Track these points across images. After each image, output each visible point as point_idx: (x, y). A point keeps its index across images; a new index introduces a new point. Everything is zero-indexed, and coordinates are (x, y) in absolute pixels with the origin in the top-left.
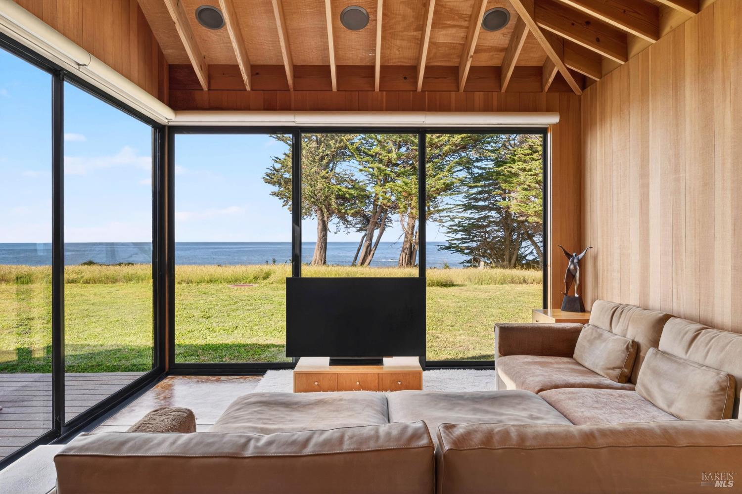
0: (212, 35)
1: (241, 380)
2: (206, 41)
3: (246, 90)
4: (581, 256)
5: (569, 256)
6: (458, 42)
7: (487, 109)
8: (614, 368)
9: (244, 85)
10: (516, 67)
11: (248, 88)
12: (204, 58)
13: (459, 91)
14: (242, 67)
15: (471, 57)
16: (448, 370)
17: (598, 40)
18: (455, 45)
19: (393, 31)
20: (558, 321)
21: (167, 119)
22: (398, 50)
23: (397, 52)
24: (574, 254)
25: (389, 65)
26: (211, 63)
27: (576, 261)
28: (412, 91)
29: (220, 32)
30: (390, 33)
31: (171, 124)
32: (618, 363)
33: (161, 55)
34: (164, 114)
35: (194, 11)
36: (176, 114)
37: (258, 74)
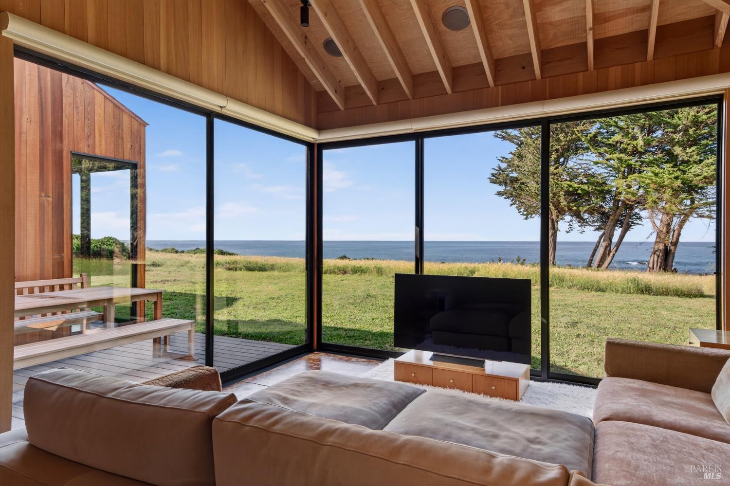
0: (336, 60)
2: (338, 67)
3: (373, 105)
7: (627, 84)
9: (371, 101)
11: (374, 103)
12: (340, 82)
13: (588, 71)
14: (364, 86)
15: (590, 29)
18: (576, 19)
19: (500, 21)
20: (703, 344)
21: (313, 138)
22: (510, 39)
23: (511, 42)
25: (505, 57)
28: (531, 80)
29: (340, 58)
30: (497, 25)
31: (317, 142)
33: (307, 84)
34: (310, 135)
35: (322, 45)
36: (319, 134)
37: (383, 88)
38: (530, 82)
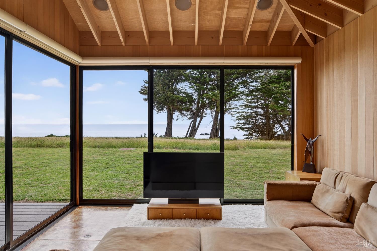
0: (102, 14)
1: (119, 209)
2: (99, 17)
3: (122, 45)
4: (314, 140)
5: (307, 140)
6: (243, 17)
7: (260, 55)
8: (338, 213)
9: (121, 42)
10: (276, 31)
11: (123, 44)
12: (99, 27)
13: (243, 45)
14: (119, 32)
15: (251, 25)
16: (236, 205)
17: (326, 14)
18: (241, 18)
19: (206, 10)
20: (301, 179)
21: (78, 62)
22: (208, 21)
23: (208, 23)
24: (310, 139)
25: (203, 30)
26: (102, 30)
27: (311, 143)
28: (217, 45)
29: (107, 12)
30: (204, 12)
31: (80, 65)
32: (340, 210)
33: (74, 26)
34: (76, 59)
35: (92, 1)
36: (83, 59)
37: (129, 36)
38: (216, 46)
